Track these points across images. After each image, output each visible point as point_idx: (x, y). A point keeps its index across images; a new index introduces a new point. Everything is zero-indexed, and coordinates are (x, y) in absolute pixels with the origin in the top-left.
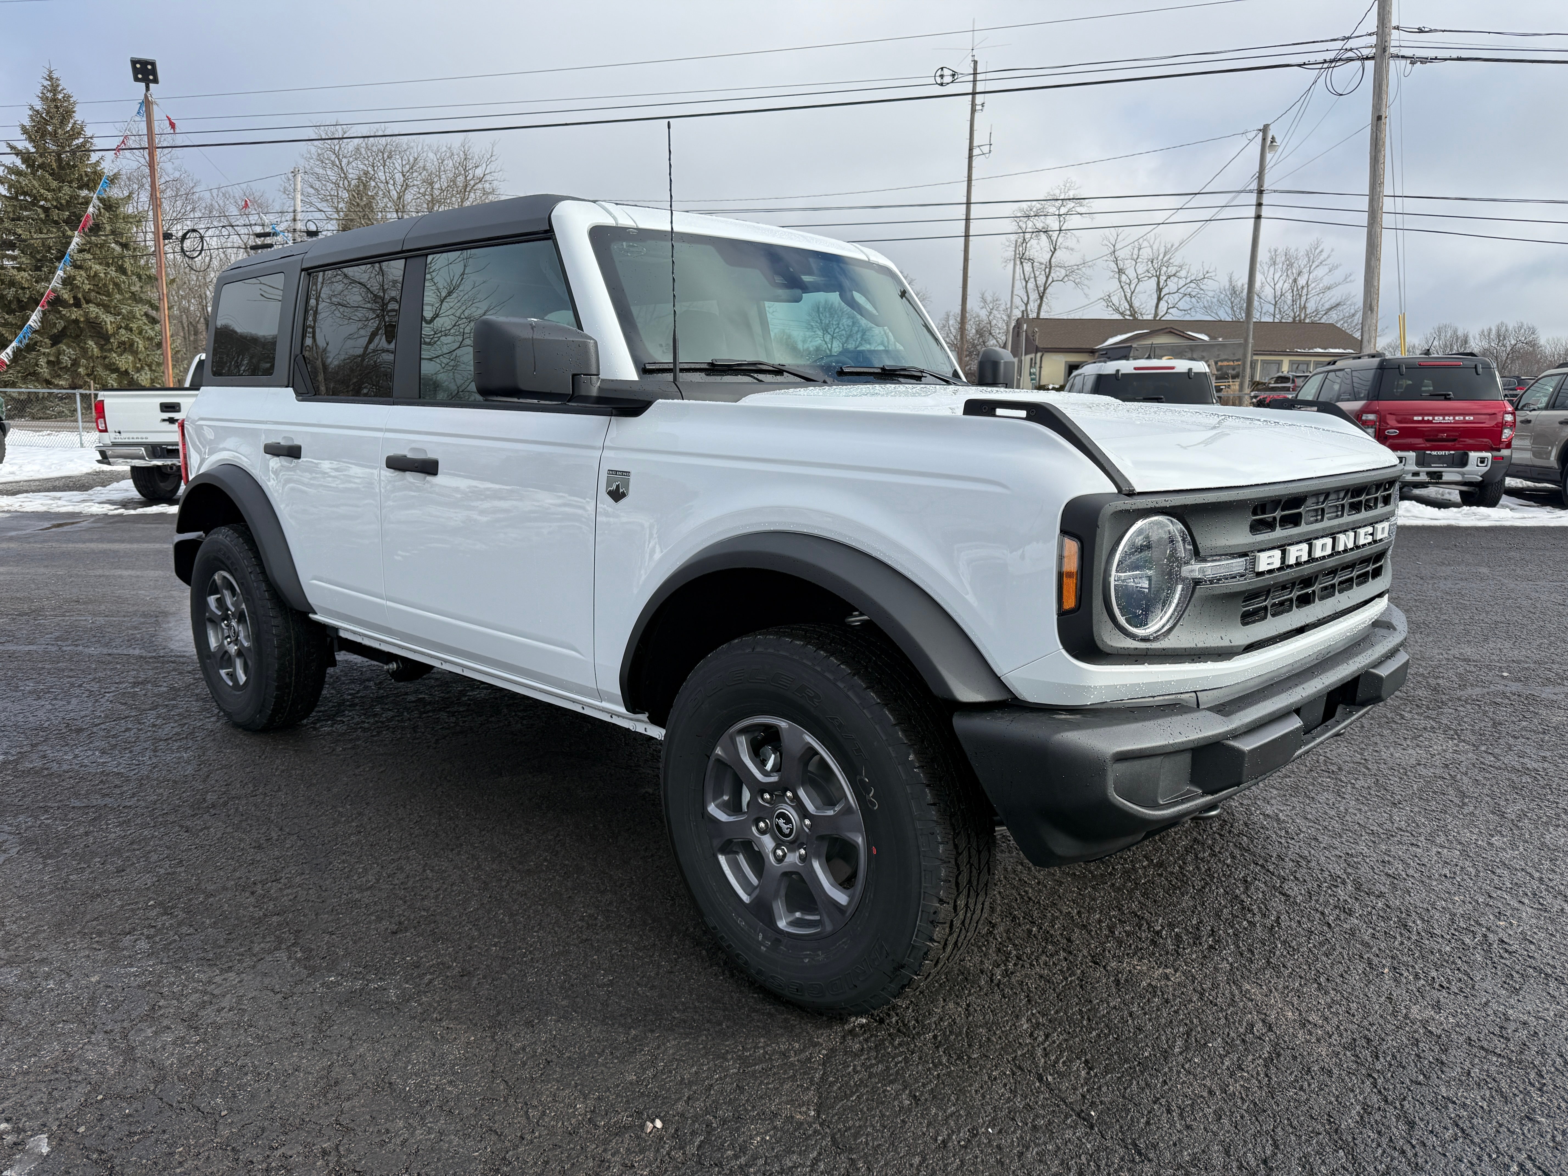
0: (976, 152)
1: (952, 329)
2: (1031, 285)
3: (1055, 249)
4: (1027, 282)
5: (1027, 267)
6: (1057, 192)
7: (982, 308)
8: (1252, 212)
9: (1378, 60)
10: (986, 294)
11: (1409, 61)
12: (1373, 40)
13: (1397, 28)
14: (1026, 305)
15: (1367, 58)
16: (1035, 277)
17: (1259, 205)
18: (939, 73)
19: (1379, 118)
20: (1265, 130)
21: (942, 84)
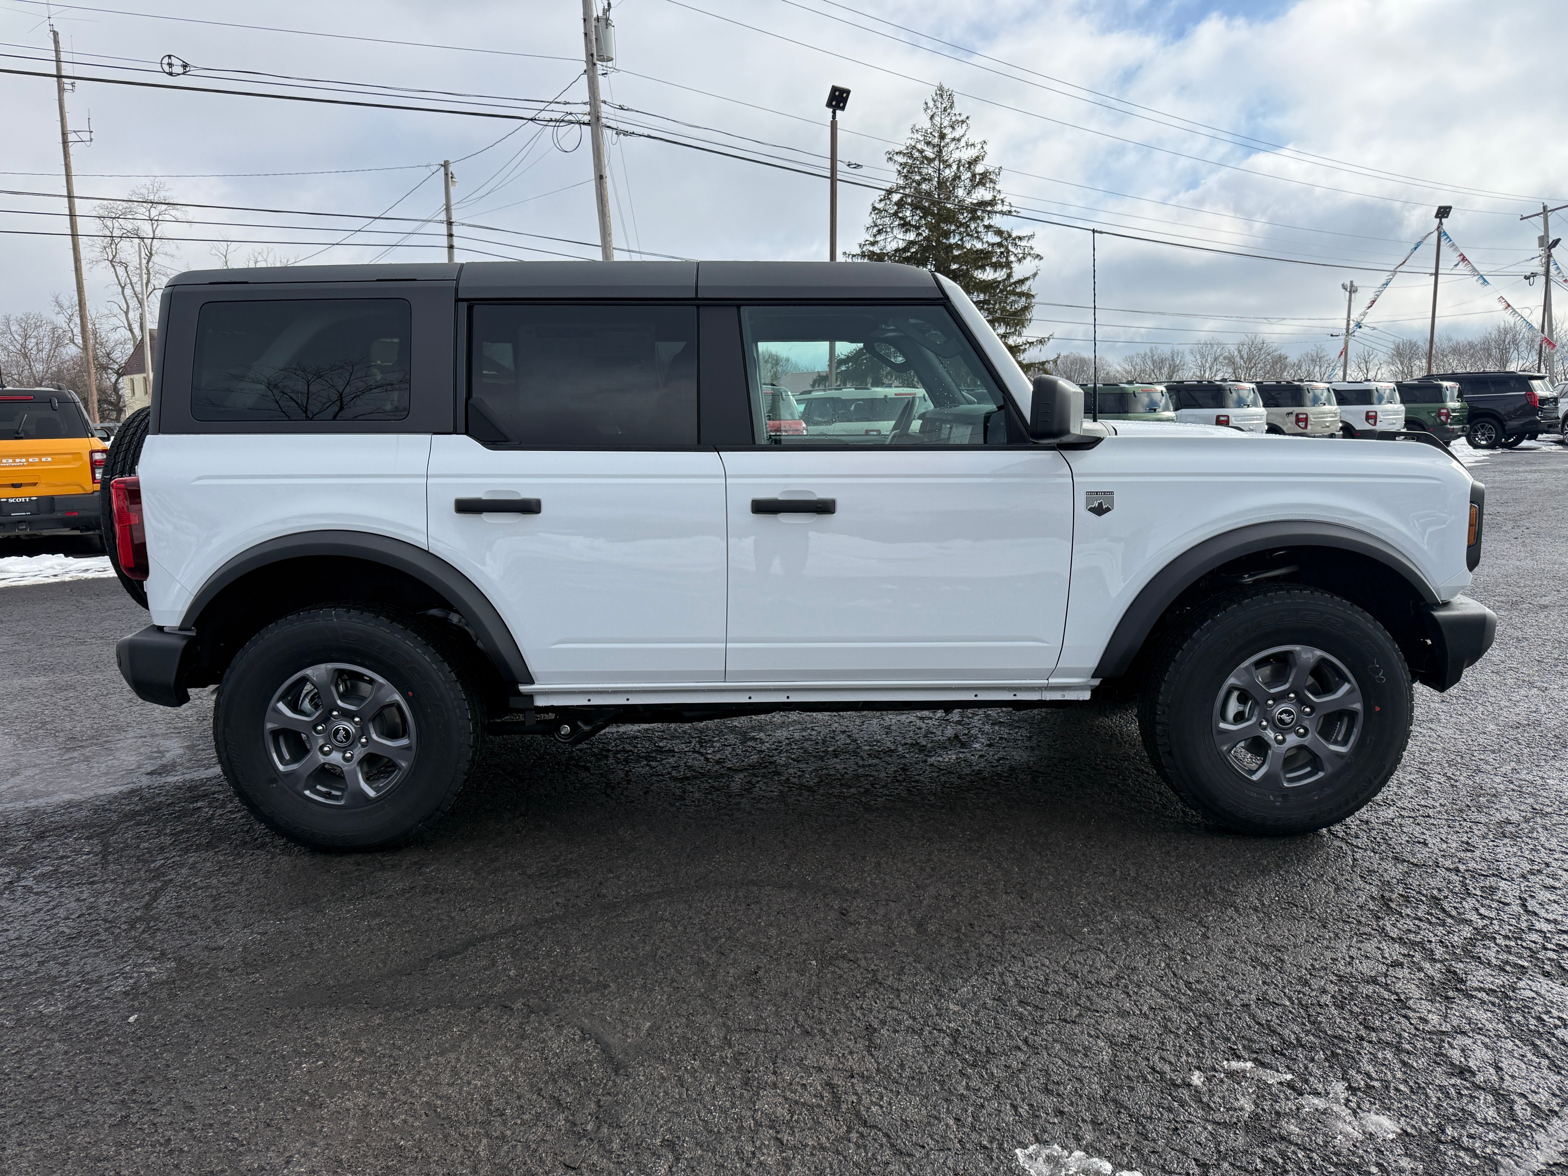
0: (71, 137)
1: (16, 337)
2: (128, 291)
3: (151, 254)
4: (123, 288)
5: (121, 270)
6: (145, 192)
7: (59, 313)
8: (444, 241)
9: (594, 127)
10: (61, 298)
11: (615, 132)
12: (587, 108)
13: (605, 102)
14: (127, 313)
15: (584, 124)
16: (131, 284)
17: (450, 235)
18: (166, 60)
19: (601, 177)
20: (446, 165)
21: (171, 74)
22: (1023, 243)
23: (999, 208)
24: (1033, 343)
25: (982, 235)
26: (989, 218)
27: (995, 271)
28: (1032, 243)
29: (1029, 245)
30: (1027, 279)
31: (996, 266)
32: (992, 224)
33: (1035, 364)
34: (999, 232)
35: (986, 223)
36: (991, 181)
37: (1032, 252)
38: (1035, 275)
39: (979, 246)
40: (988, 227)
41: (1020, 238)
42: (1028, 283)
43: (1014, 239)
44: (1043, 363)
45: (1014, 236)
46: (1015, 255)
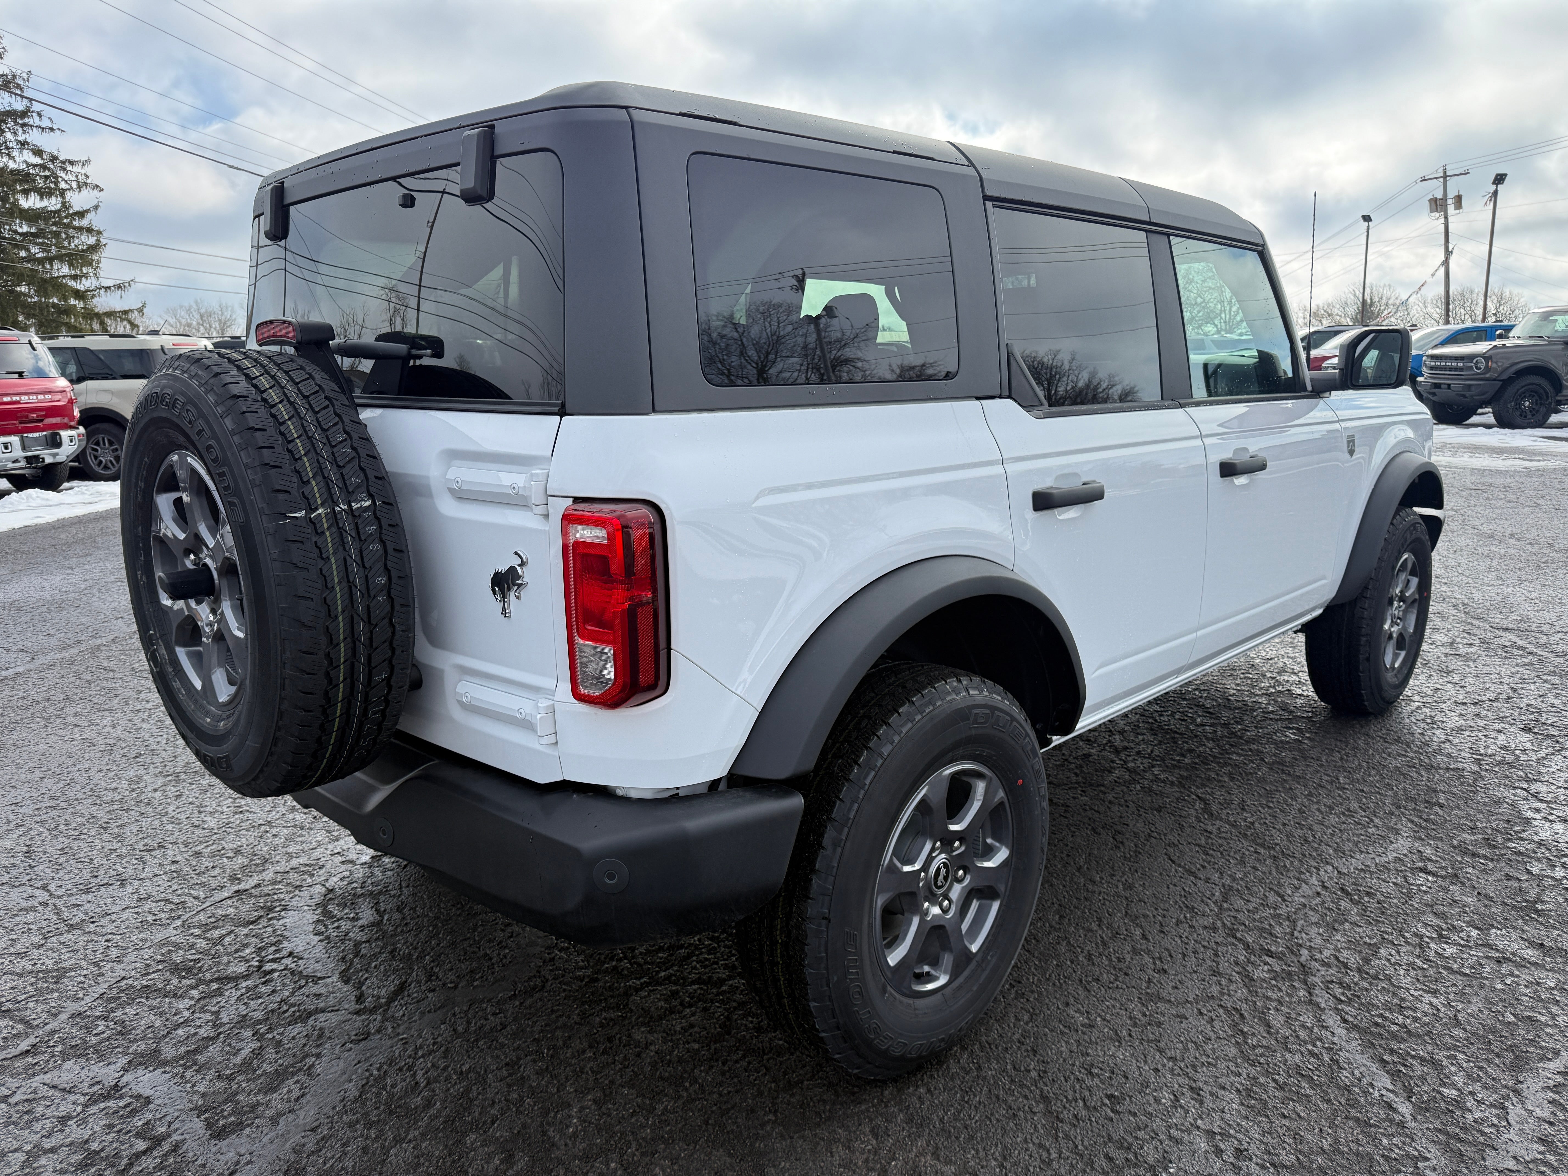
22: (77, 169)
23: (35, 120)
24: (109, 288)
25: (15, 153)
26: (24, 132)
27: (42, 198)
28: (87, 170)
29: (83, 171)
30: (87, 211)
31: (44, 193)
32: (29, 140)
33: (116, 312)
34: (38, 152)
35: (21, 138)
36: (19, 86)
37: (89, 181)
38: (96, 207)
39: (12, 165)
40: (23, 144)
41: (71, 163)
42: (89, 216)
43: (63, 162)
44: (126, 312)
45: (62, 158)
46: (66, 182)
